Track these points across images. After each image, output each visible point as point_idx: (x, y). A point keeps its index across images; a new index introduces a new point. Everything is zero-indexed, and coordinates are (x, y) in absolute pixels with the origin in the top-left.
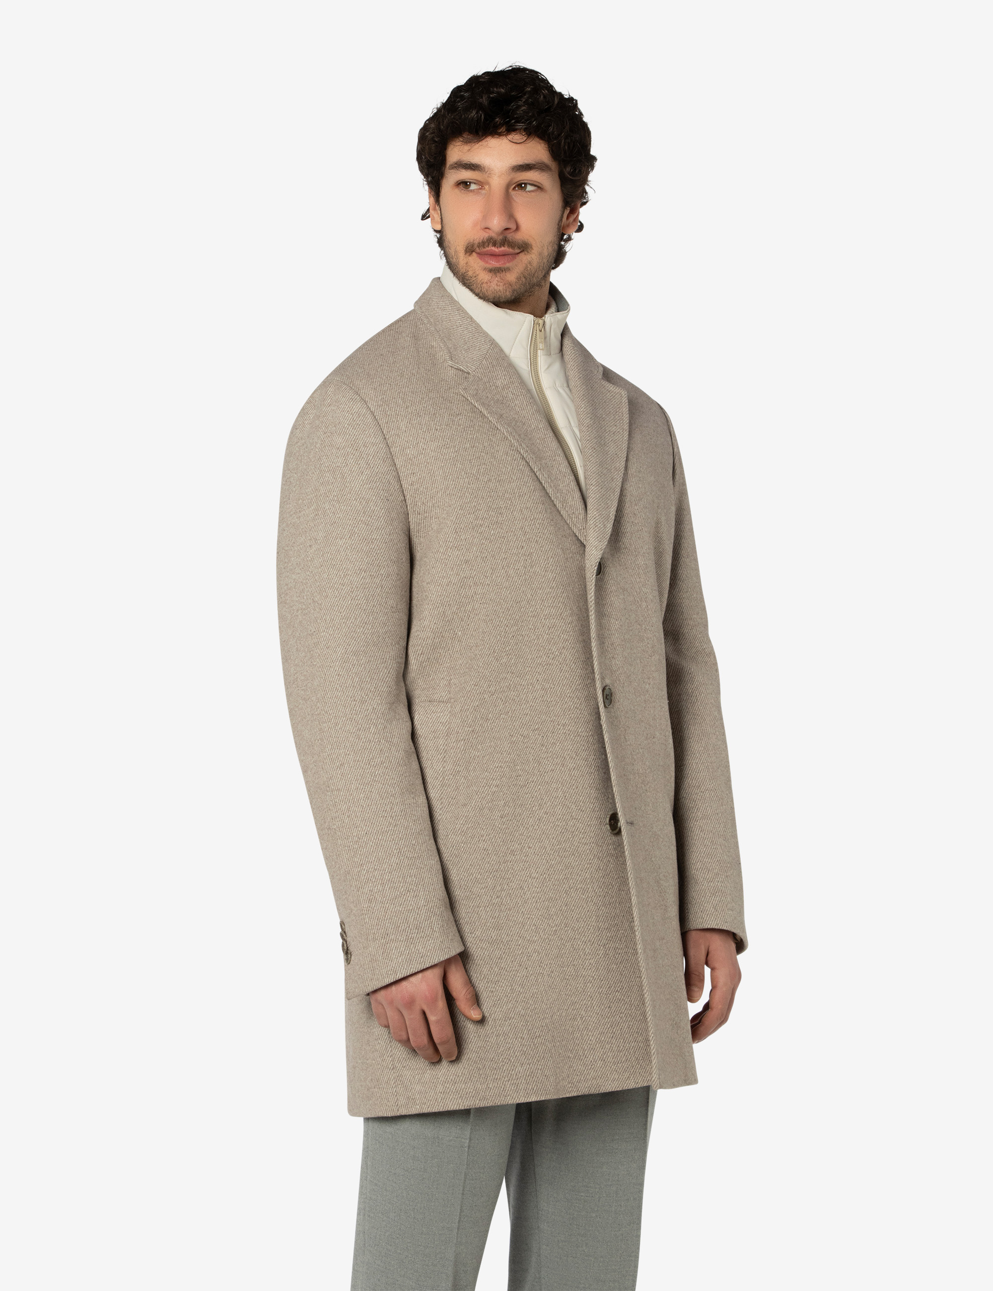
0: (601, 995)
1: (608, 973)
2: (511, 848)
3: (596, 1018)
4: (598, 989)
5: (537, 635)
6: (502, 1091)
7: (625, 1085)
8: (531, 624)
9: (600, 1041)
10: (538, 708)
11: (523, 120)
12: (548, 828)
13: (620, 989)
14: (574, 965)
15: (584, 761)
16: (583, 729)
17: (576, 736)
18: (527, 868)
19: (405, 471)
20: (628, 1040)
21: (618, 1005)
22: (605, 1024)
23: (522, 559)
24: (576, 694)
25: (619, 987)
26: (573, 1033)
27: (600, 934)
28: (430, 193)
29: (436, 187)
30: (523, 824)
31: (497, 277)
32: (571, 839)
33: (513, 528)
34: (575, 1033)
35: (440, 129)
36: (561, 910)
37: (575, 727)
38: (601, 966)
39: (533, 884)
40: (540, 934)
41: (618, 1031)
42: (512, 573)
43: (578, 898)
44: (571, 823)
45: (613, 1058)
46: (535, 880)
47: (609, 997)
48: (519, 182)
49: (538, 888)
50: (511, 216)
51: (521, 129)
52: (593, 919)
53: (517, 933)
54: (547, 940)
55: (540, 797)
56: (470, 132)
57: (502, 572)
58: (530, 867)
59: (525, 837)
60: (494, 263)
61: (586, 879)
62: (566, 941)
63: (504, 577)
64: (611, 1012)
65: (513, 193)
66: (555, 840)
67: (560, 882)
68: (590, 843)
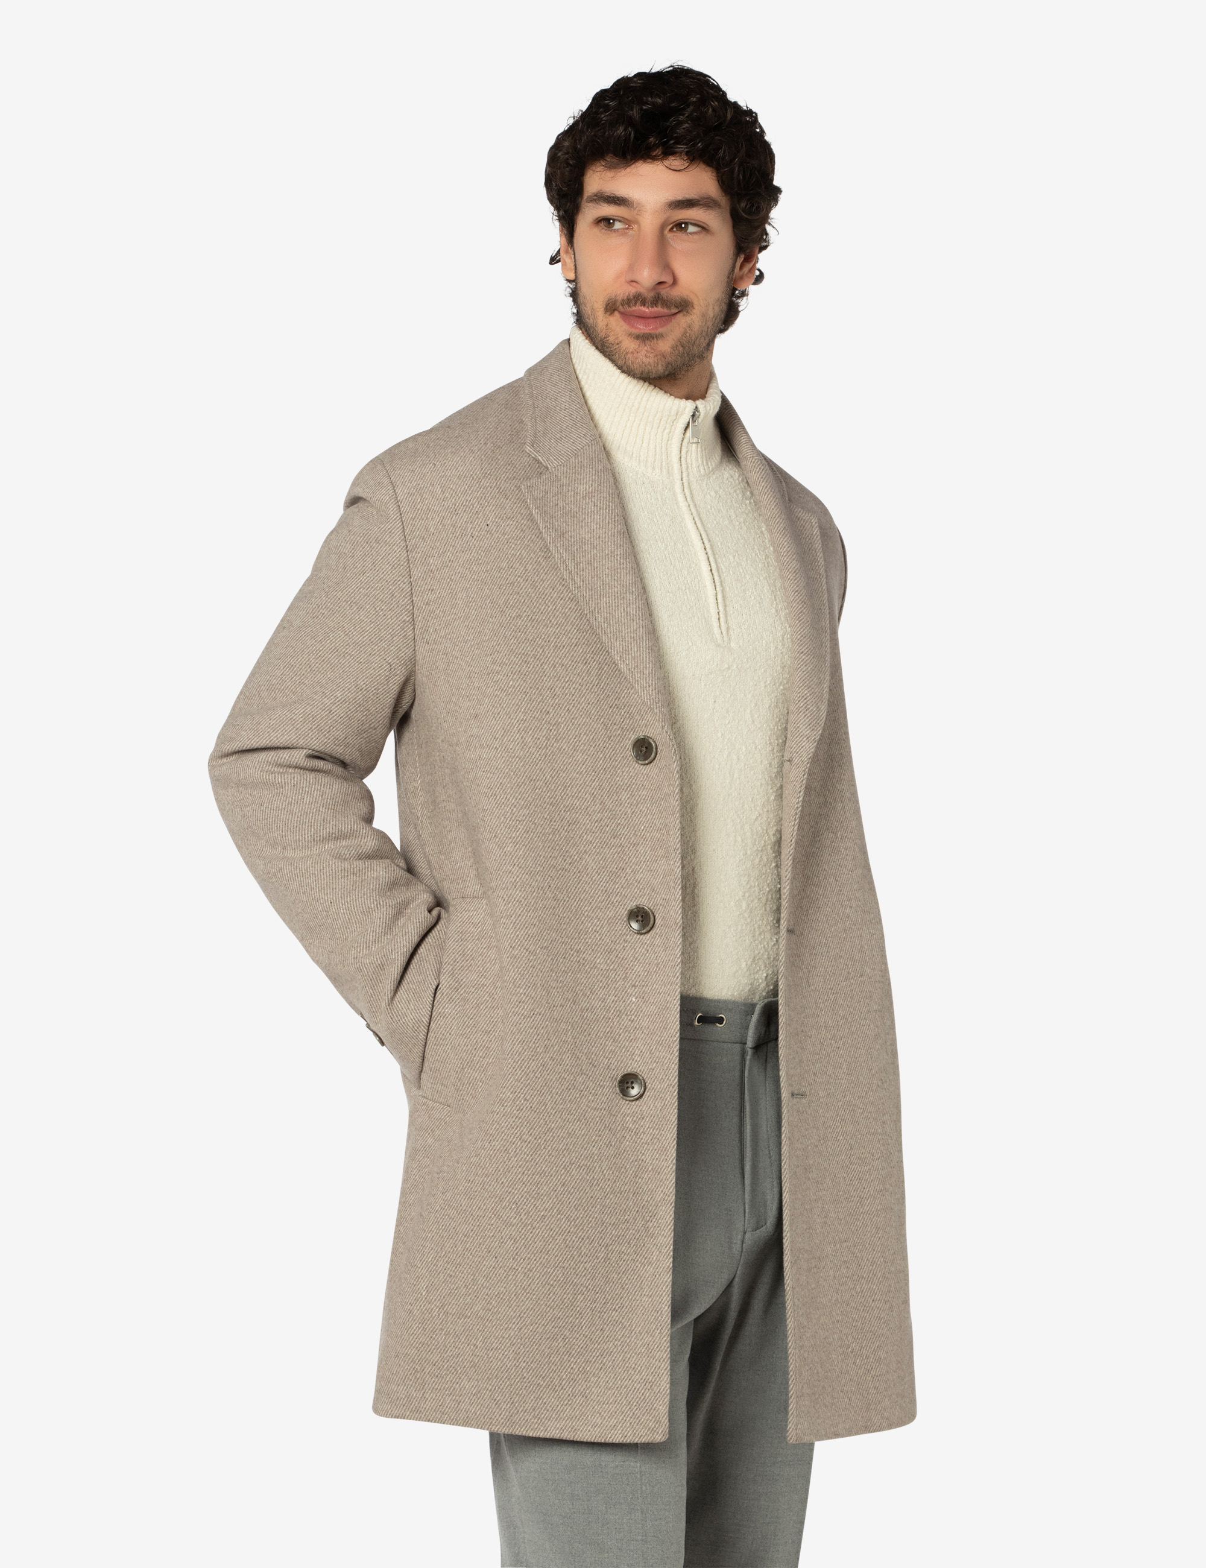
0: (594, 1312)
1: (606, 1284)
2: (501, 1095)
3: (583, 1341)
4: (591, 1304)
5: (553, 829)
6: (440, 1406)
7: (610, 1436)
8: (547, 813)
9: (585, 1372)
10: (548, 921)
11: (685, 141)
12: (552, 1079)
13: (619, 1308)
14: (564, 1268)
15: (600, 1002)
16: (602, 960)
17: (592, 968)
18: (517, 1127)
19: (423, 585)
20: (621, 1377)
21: (613, 1329)
22: (594, 1351)
23: (546, 728)
24: (597, 914)
25: (617, 1304)
26: (549, 1355)
27: (603, 1230)
28: (561, 230)
29: (569, 223)
30: (521, 1067)
31: (646, 345)
32: (578, 1100)
33: (540, 685)
34: (553, 1356)
35: (575, 149)
36: (556, 1190)
37: (592, 957)
38: (599, 1274)
39: (523, 1149)
40: (521, 1217)
41: (609, 1362)
42: (530, 742)
43: (581, 1178)
44: (581, 1079)
45: (598, 1396)
46: (526, 1144)
47: (603, 1316)
48: (678, 222)
49: (528, 1155)
50: (666, 266)
51: (681, 153)
52: (596, 1209)
53: (492, 1209)
54: (529, 1227)
55: (547, 1037)
56: (616, 154)
57: (518, 736)
58: (522, 1126)
59: (522, 1085)
60: (642, 328)
61: (592, 1154)
62: (557, 1233)
63: (518, 744)
64: (604, 1337)
65: (669, 235)
66: (559, 1096)
67: (558, 1153)
68: (601, 1110)
